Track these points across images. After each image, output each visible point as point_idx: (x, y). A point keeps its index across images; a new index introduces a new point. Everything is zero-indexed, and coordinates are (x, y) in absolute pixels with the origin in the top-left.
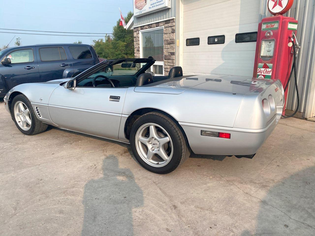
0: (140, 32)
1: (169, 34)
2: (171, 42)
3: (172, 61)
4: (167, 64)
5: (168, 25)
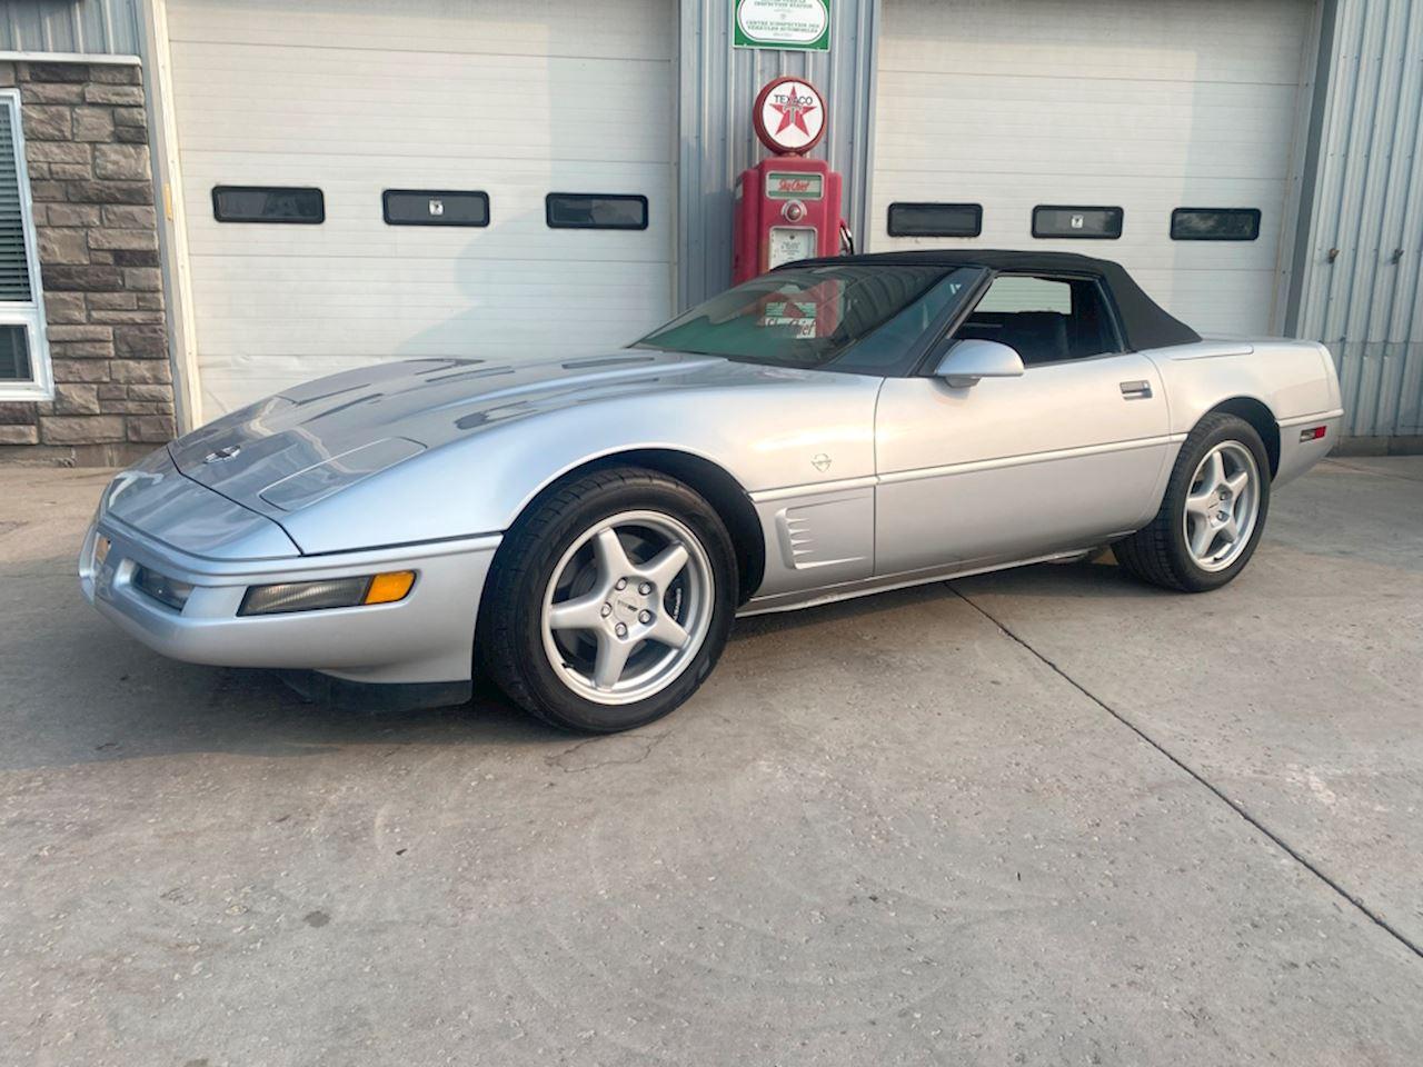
1: (87, 146)
2: (119, 190)
3: (138, 299)
4: (79, 315)
5: (68, 93)
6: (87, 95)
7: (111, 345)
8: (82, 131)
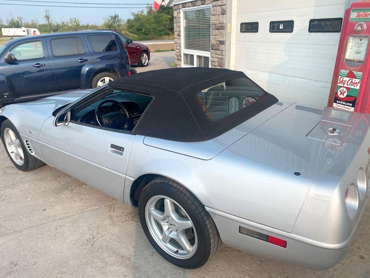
0: (182, 10)
1: (218, 16)
2: (221, 26)
3: (221, 53)
4: (214, 56)
6: (218, 4)
7: (217, 63)
8: (217, 12)
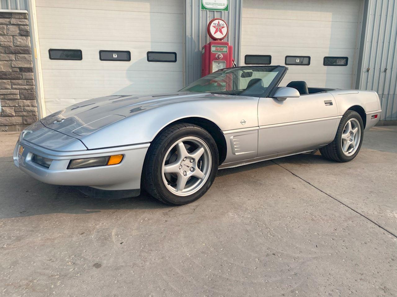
1: (11, 37)
2: (21, 50)
3: (27, 82)
4: (9, 87)
5: (6, 21)
6: (11, 22)
7: (19, 95)
8: (10, 33)
